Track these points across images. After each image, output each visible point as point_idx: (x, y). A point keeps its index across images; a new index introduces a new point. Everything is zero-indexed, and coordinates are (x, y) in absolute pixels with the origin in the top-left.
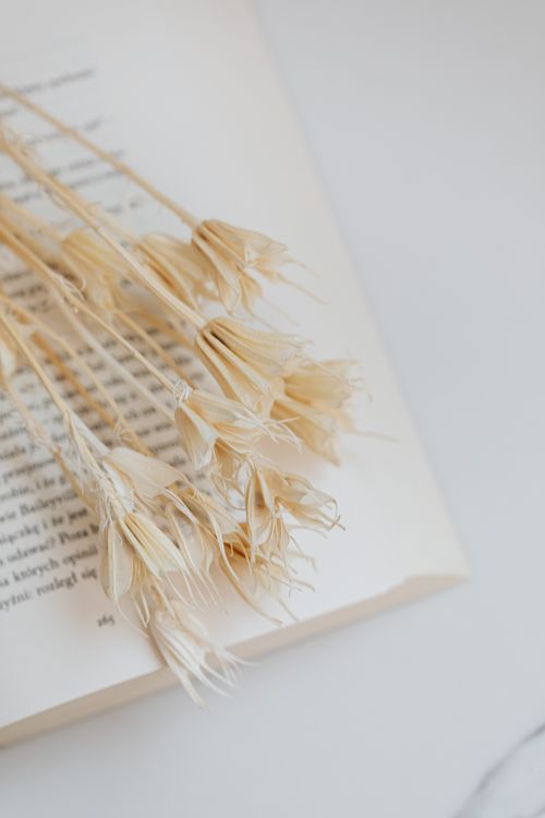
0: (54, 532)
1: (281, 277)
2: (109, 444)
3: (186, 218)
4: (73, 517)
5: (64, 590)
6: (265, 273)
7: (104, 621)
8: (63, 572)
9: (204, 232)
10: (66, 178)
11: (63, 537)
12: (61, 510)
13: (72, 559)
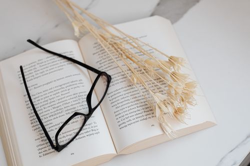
0: (143, 111)
1: (184, 67)
2: (155, 93)
3: (167, 56)
4: (146, 108)
5: (145, 120)
6: (182, 65)
7: (152, 125)
8: (145, 117)
9: (171, 58)
10: (149, 52)
11: (145, 112)
12: (144, 107)
13: (146, 115)
